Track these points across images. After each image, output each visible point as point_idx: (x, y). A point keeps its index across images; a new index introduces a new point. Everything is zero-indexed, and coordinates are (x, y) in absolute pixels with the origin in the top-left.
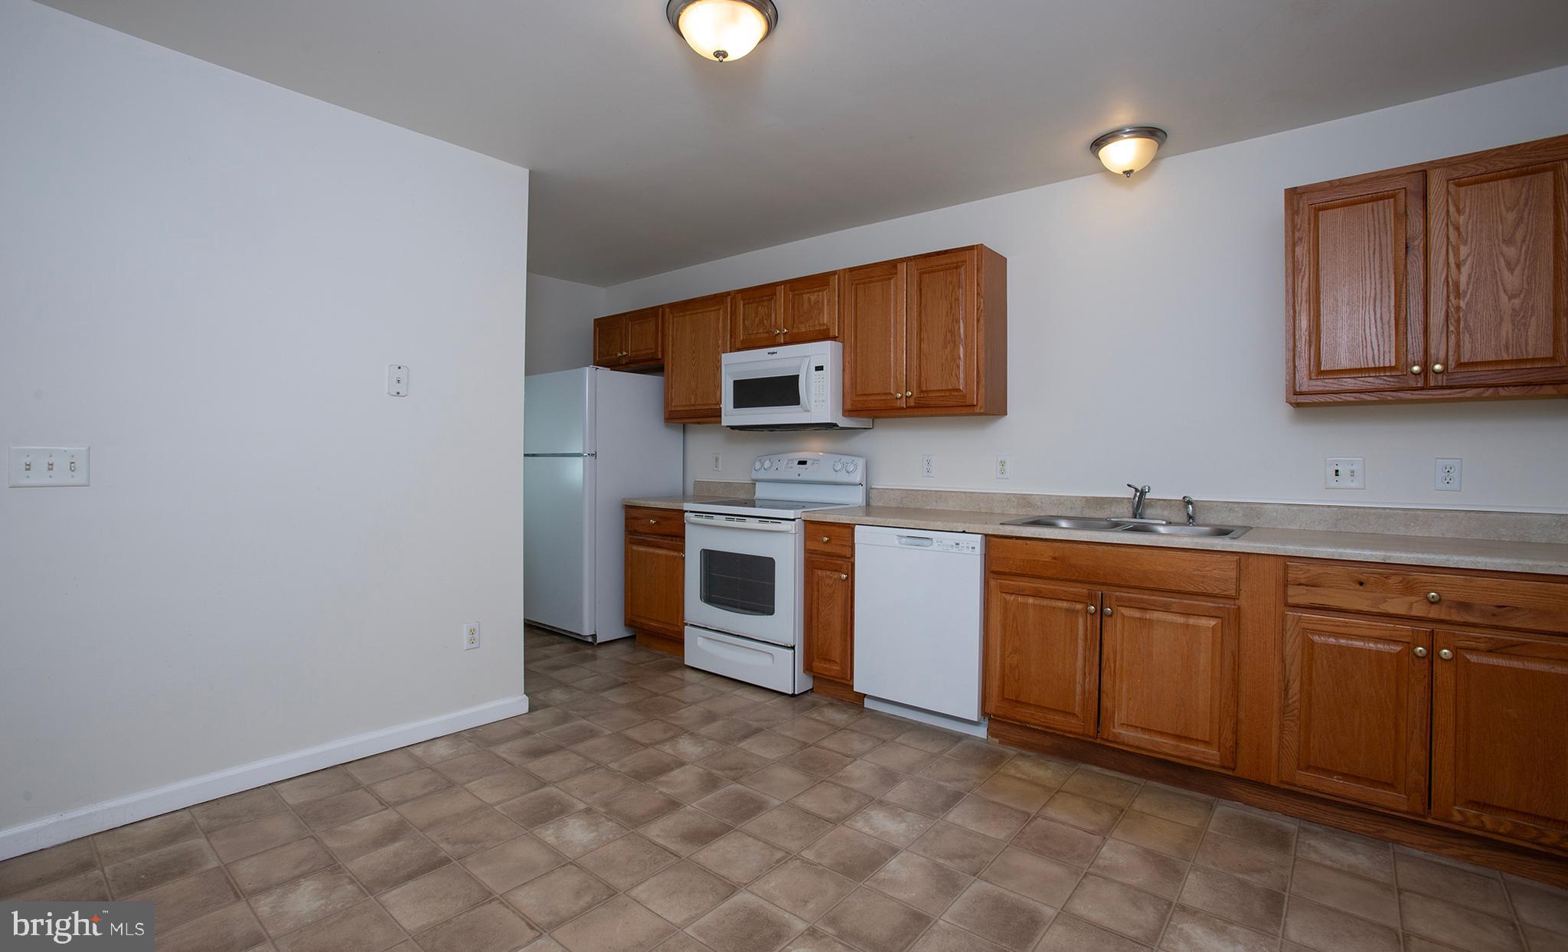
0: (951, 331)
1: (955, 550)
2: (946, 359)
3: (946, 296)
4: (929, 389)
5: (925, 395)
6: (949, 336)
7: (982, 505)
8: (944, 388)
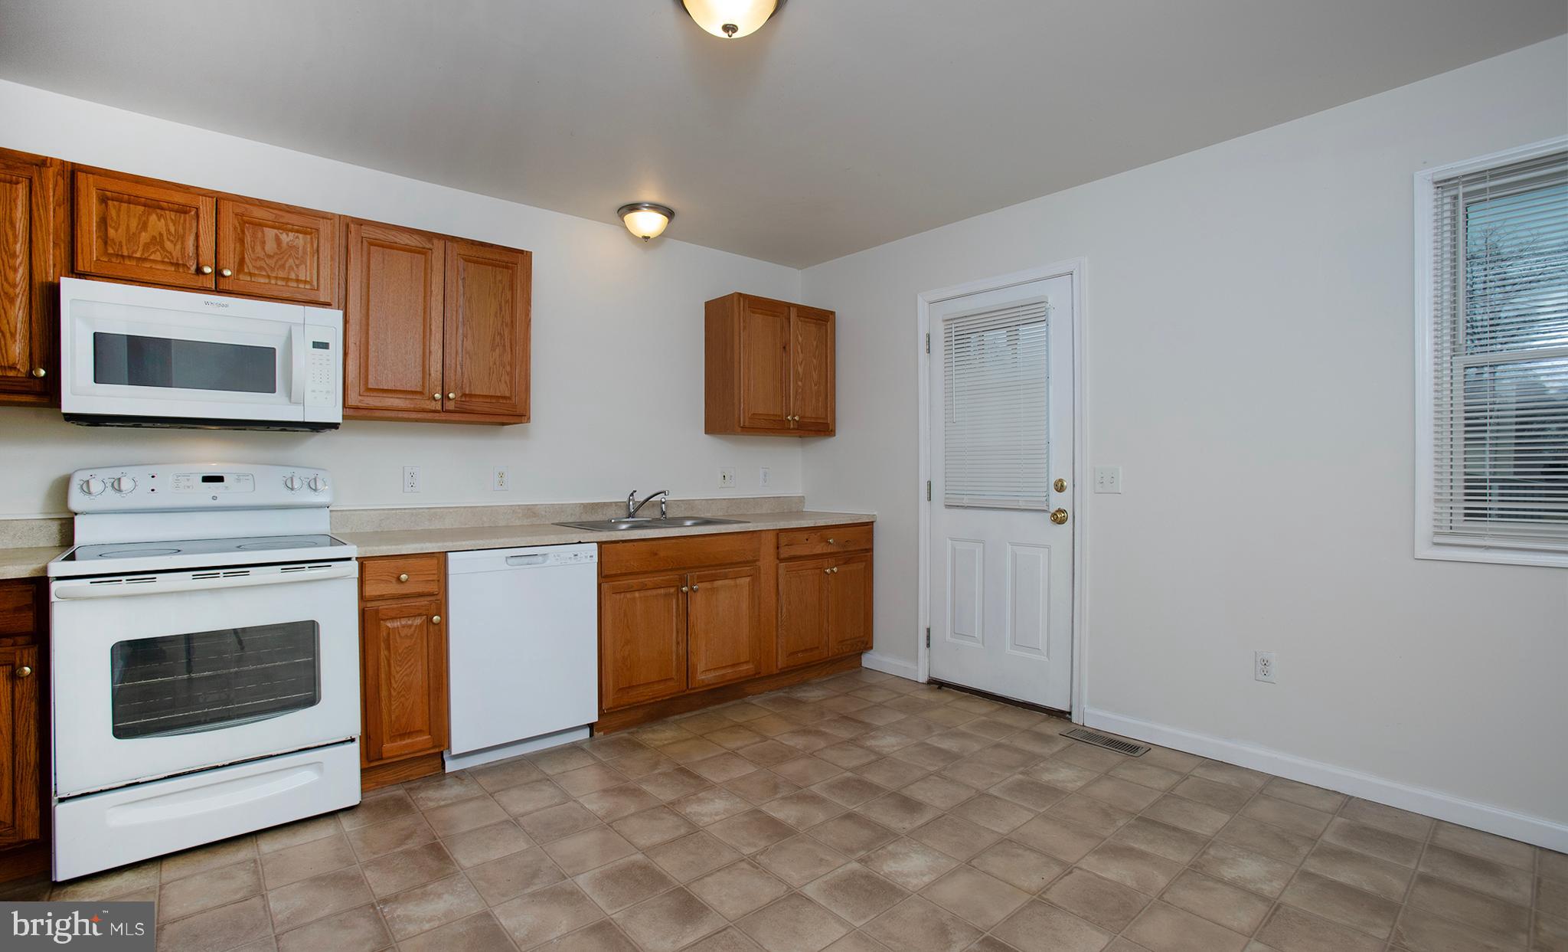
0: (499, 334)
1: (573, 561)
2: (495, 363)
3: (495, 294)
4: (473, 393)
5: (467, 399)
6: (498, 339)
7: (485, 519)
8: (492, 393)
